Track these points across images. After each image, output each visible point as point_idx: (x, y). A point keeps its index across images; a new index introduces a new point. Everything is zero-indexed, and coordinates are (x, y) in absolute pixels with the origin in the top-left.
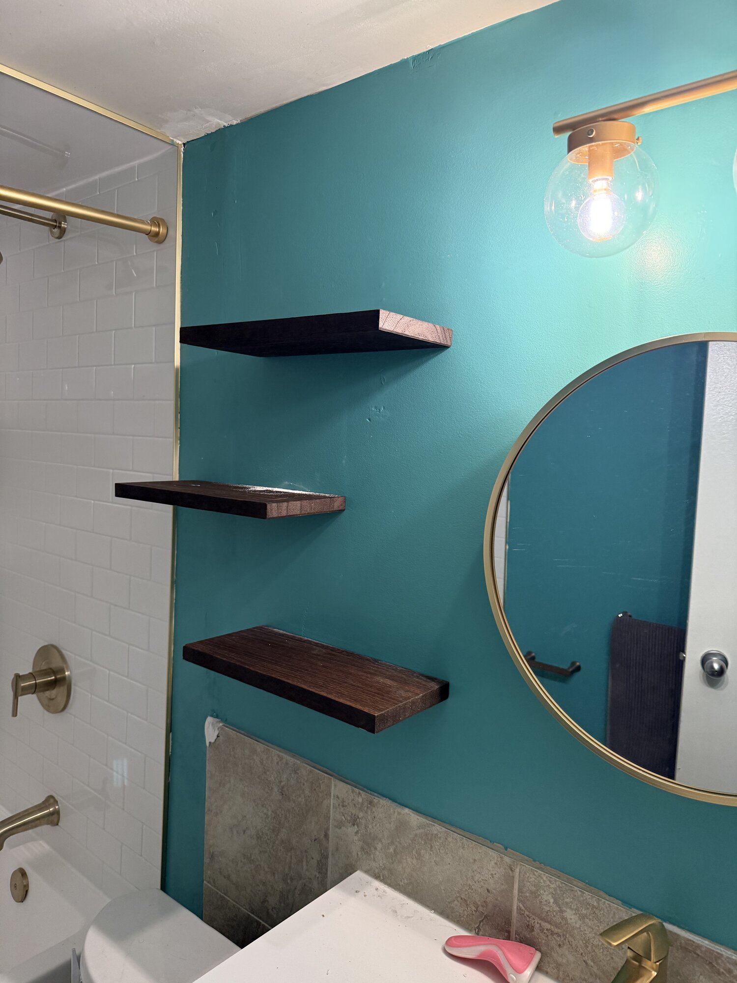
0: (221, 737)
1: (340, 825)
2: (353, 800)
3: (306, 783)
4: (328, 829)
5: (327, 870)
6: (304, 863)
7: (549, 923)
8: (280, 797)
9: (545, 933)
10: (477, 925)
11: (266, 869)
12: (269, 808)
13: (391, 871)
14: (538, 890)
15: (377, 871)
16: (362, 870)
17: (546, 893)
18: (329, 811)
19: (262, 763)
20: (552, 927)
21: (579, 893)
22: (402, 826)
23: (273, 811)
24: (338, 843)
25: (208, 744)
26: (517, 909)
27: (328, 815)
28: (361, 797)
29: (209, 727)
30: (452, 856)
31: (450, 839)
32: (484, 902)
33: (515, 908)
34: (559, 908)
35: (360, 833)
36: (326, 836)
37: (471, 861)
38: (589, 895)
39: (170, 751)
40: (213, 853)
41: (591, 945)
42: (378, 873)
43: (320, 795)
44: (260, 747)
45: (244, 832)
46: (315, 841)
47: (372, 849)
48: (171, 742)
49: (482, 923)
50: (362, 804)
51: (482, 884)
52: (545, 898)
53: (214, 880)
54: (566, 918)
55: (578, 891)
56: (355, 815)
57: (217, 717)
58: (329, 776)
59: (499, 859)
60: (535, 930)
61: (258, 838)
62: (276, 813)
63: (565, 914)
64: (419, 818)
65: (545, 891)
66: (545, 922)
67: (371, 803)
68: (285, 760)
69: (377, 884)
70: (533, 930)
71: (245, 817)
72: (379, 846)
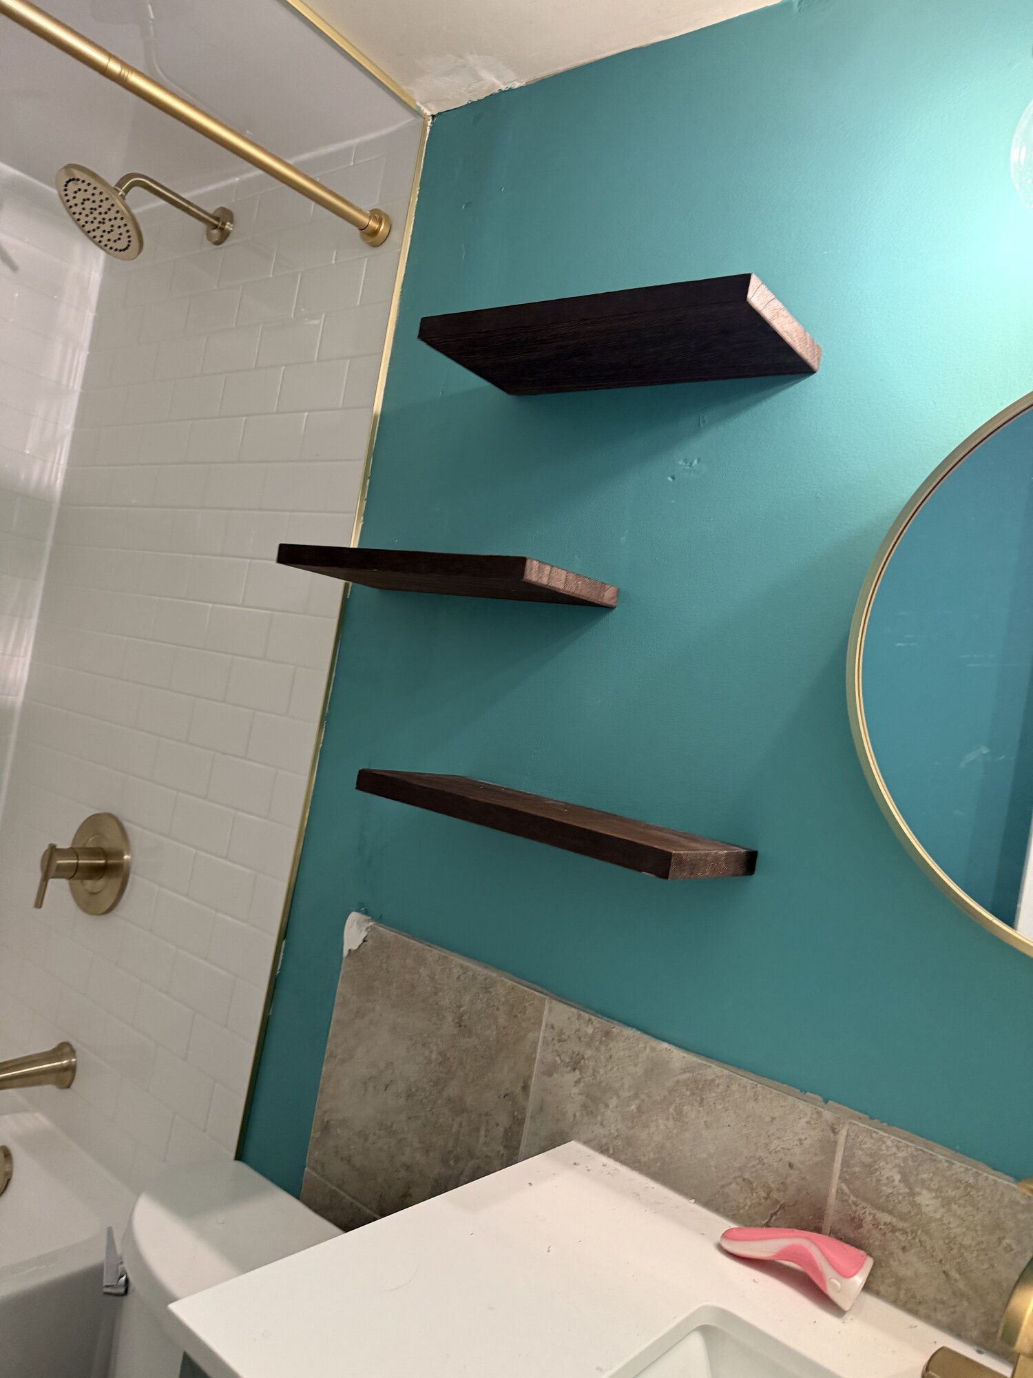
0: (369, 943)
1: (551, 1070)
2: (577, 1030)
3: (501, 1008)
4: (530, 1077)
5: (519, 1144)
6: (482, 1133)
7: (890, 1212)
8: (456, 1031)
9: (881, 1229)
10: (766, 1221)
11: (416, 1145)
12: (434, 1048)
13: (629, 1142)
14: (875, 1162)
15: (604, 1141)
16: (579, 1140)
17: (890, 1166)
18: (535, 1049)
19: (432, 978)
20: (894, 1220)
21: (946, 1164)
22: (656, 1069)
23: (440, 1053)
24: (543, 1100)
25: (345, 953)
26: (837, 1192)
27: (533, 1056)
28: (592, 1025)
29: (351, 927)
30: (735, 1113)
31: (734, 1087)
32: (782, 1183)
33: (834, 1190)
34: (909, 1189)
35: (584, 1082)
36: (526, 1088)
37: (768, 1119)
38: (961, 1167)
39: (279, 968)
40: (328, 1122)
41: (958, 1246)
42: (606, 1144)
43: (524, 1024)
44: (433, 953)
45: (386, 1087)
46: (504, 1097)
47: (601, 1106)
48: (282, 954)
49: (774, 1218)
50: (592, 1037)
51: (781, 1155)
52: (886, 1173)
53: (323, 1167)
54: (919, 1204)
55: (943, 1161)
56: (578, 1054)
57: (366, 913)
58: (542, 995)
59: (815, 1116)
60: (864, 1225)
61: (409, 1096)
62: (445, 1055)
63: (918, 1199)
64: (685, 1055)
65: (887, 1163)
66: (883, 1211)
67: (607, 1034)
68: (470, 973)
69: (603, 1159)
70: (860, 1226)
71: (392, 1063)
72: (614, 1102)
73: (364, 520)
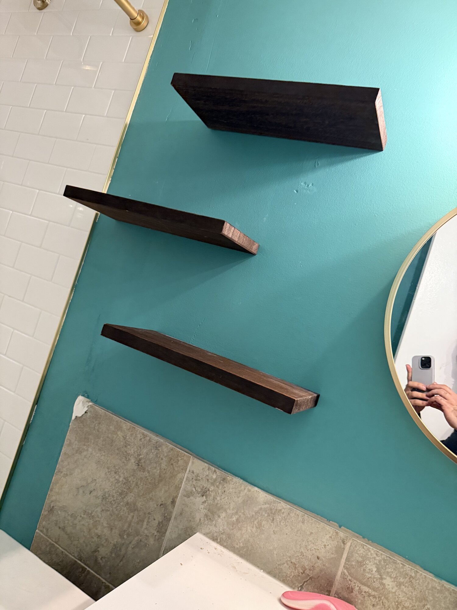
0: (89, 414)
1: (188, 495)
2: (208, 476)
3: (164, 458)
4: (176, 497)
5: (166, 530)
6: (145, 523)
7: (369, 587)
8: (136, 467)
9: (362, 594)
10: (301, 585)
11: (105, 525)
12: (122, 475)
13: (229, 536)
14: (364, 561)
15: (215, 534)
16: (201, 533)
17: (371, 563)
18: (182, 482)
19: (125, 438)
20: (370, 590)
21: (401, 565)
22: (249, 501)
23: (124, 478)
24: (183, 509)
25: (73, 418)
26: (341, 574)
27: (180, 486)
28: (216, 474)
29: (79, 404)
30: (291, 528)
31: (292, 515)
32: (312, 566)
33: (339, 573)
34: (380, 576)
35: (208, 503)
36: (173, 502)
37: (308, 533)
38: (409, 567)
39: (32, 419)
40: (53, 507)
41: (402, 606)
42: (216, 536)
43: (176, 469)
44: (126, 425)
45: (91, 492)
46: (160, 505)
47: (216, 517)
48: (34, 412)
49: (305, 583)
50: (215, 480)
51: (314, 552)
52: (369, 567)
53: (47, 530)
54: (384, 584)
55: (400, 564)
56: (206, 488)
57: (88, 397)
58: (189, 455)
59: (335, 534)
60: (354, 591)
61: (103, 498)
62: (128, 480)
63: (384, 581)
64: (267, 495)
65: (370, 562)
66: (365, 586)
67: (224, 480)
68: (148, 438)
69: (214, 544)
70: (352, 592)
71: (95, 480)
72: (223, 515)
73: (111, 181)
